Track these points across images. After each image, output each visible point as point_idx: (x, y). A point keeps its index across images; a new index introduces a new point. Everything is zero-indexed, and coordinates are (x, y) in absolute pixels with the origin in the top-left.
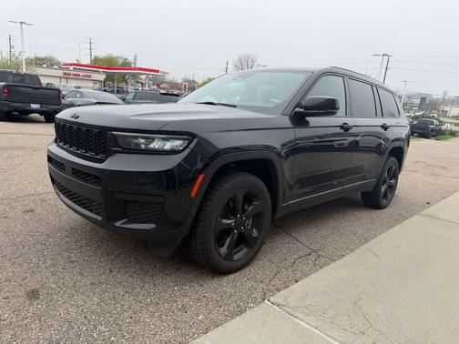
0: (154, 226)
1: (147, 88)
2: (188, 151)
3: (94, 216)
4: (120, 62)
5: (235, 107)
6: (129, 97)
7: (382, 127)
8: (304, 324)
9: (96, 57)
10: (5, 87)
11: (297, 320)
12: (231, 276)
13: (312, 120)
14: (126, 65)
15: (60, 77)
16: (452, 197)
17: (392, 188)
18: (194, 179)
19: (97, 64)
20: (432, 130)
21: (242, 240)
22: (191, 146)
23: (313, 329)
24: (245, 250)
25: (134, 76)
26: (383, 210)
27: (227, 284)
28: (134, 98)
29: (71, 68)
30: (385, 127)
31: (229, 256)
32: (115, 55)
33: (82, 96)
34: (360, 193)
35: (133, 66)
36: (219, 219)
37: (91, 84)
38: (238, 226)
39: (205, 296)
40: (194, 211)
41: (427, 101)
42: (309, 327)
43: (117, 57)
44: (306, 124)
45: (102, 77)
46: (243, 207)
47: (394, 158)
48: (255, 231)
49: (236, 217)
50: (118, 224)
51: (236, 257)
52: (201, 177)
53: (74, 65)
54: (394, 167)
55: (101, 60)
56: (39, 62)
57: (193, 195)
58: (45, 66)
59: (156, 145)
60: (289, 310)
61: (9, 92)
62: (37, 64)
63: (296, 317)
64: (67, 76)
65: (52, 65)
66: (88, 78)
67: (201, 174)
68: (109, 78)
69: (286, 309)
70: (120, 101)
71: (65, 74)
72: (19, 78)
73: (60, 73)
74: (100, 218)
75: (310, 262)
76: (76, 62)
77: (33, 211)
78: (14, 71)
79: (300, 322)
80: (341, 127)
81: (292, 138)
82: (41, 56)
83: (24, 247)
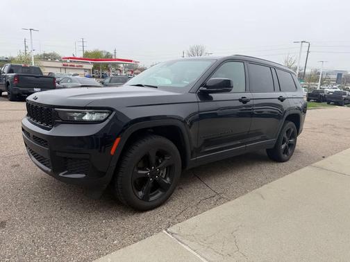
0: (84, 175)
1: (124, 74)
2: (108, 121)
3: (47, 169)
4: (104, 54)
5: (157, 87)
6: (107, 80)
7: (279, 99)
8: (187, 248)
9: (87, 52)
10: (15, 76)
11: (183, 245)
12: (148, 213)
13: (215, 96)
14: (108, 57)
15: (61, 68)
16: (344, 152)
17: (292, 146)
18: (113, 142)
19: (87, 57)
20: (345, 99)
21: (157, 186)
22: (111, 117)
23: (192, 251)
24: (160, 193)
25: (114, 65)
26: (284, 163)
27: (142, 218)
28: (110, 82)
29: (68, 61)
30: (282, 99)
31: (146, 198)
32: (100, 50)
33: (71, 82)
34: (265, 150)
35: (114, 57)
36: (135, 170)
37: (82, 72)
38: (153, 175)
39: (123, 227)
40: (114, 164)
41: (343, 77)
42: (189, 250)
43: (102, 51)
44: (211, 99)
45: (91, 67)
46: (157, 161)
47: (291, 123)
48: (168, 179)
49: (151, 169)
50: (61, 174)
51: (152, 199)
52: (118, 139)
53: (71, 58)
54: (292, 130)
55: (90, 54)
56: (46, 57)
57: (112, 153)
58: (49, 60)
59: (86, 117)
60: (179, 238)
61: (18, 80)
62: (44, 58)
63: (183, 243)
64: (65, 67)
65: (55, 59)
66: (80, 68)
67: (118, 137)
68: (96, 67)
69: (177, 236)
70: (99, 84)
71: (64, 65)
72: (27, 70)
73: (60, 65)
74: (50, 170)
75: (212, 202)
76: (72, 56)
77: (19, 165)
78: (23, 65)
79: (185, 246)
80: (240, 100)
81: (196, 110)
82: (47, 53)
83: (5, 191)
